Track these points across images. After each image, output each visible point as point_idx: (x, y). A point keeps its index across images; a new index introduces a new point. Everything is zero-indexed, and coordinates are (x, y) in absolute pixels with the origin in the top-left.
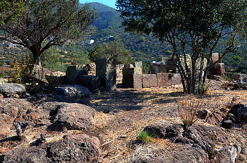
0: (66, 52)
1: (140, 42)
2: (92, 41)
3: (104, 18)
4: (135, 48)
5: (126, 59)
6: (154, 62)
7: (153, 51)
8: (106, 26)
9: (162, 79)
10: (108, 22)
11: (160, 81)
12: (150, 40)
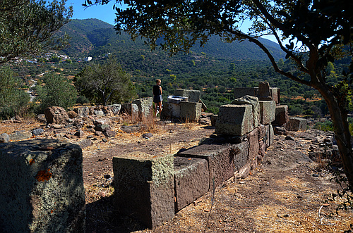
0: (62, 70)
1: (139, 60)
2: (90, 58)
3: (103, 35)
4: (134, 66)
5: (126, 87)
6: (170, 97)
7: (153, 70)
8: (105, 43)
9: (219, 168)
10: (106, 39)
11: (214, 174)
12: (150, 59)
